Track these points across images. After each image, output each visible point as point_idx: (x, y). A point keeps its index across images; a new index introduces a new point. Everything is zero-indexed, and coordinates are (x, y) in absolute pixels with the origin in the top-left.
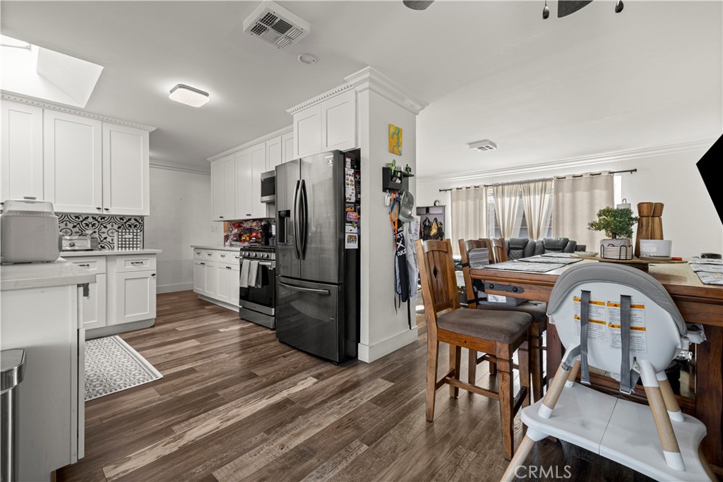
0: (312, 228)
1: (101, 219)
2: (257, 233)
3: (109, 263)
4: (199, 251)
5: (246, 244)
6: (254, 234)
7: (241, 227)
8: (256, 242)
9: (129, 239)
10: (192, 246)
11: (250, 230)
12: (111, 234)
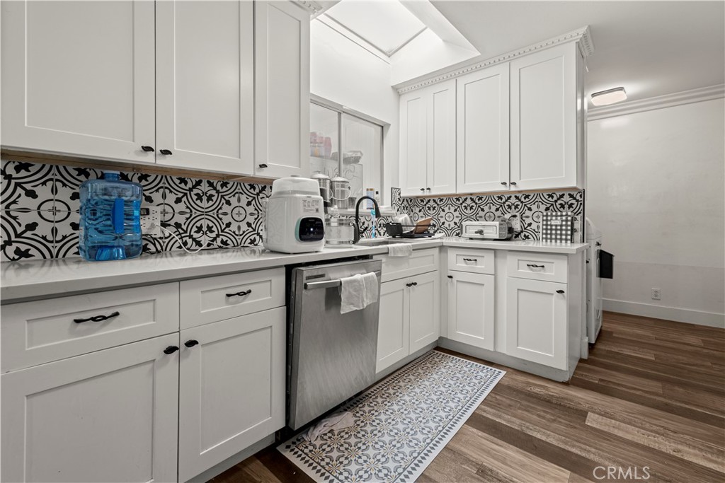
1: (525, 198)
3: (499, 261)
9: (556, 226)
12: (536, 217)
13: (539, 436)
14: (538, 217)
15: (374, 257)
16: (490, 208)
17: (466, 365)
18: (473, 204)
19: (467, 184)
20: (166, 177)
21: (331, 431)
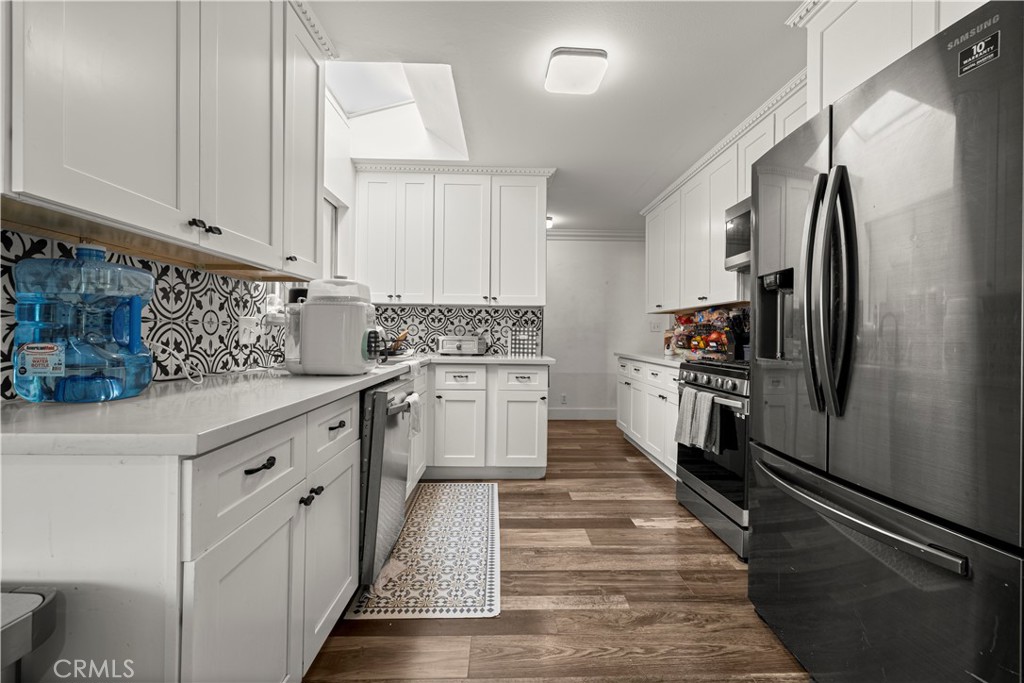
0: (868, 322)
1: (495, 313)
2: (720, 334)
3: (490, 375)
4: (624, 362)
5: (698, 355)
6: (714, 336)
7: (691, 322)
8: (717, 351)
9: (524, 340)
10: (615, 354)
11: (709, 328)
12: (505, 334)
13: (553, 517)
14: (506, 332)
15: (401, 378)
16: (460, 321)
17: (463, 488)
18: (441, 317)
19: (445, 294)
20: (124, 257)
21: (390, 580)
